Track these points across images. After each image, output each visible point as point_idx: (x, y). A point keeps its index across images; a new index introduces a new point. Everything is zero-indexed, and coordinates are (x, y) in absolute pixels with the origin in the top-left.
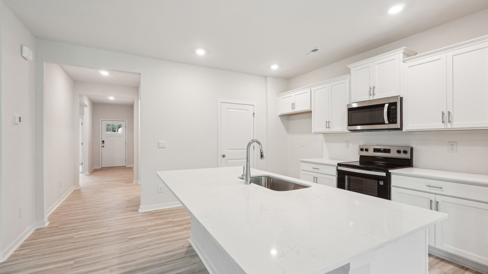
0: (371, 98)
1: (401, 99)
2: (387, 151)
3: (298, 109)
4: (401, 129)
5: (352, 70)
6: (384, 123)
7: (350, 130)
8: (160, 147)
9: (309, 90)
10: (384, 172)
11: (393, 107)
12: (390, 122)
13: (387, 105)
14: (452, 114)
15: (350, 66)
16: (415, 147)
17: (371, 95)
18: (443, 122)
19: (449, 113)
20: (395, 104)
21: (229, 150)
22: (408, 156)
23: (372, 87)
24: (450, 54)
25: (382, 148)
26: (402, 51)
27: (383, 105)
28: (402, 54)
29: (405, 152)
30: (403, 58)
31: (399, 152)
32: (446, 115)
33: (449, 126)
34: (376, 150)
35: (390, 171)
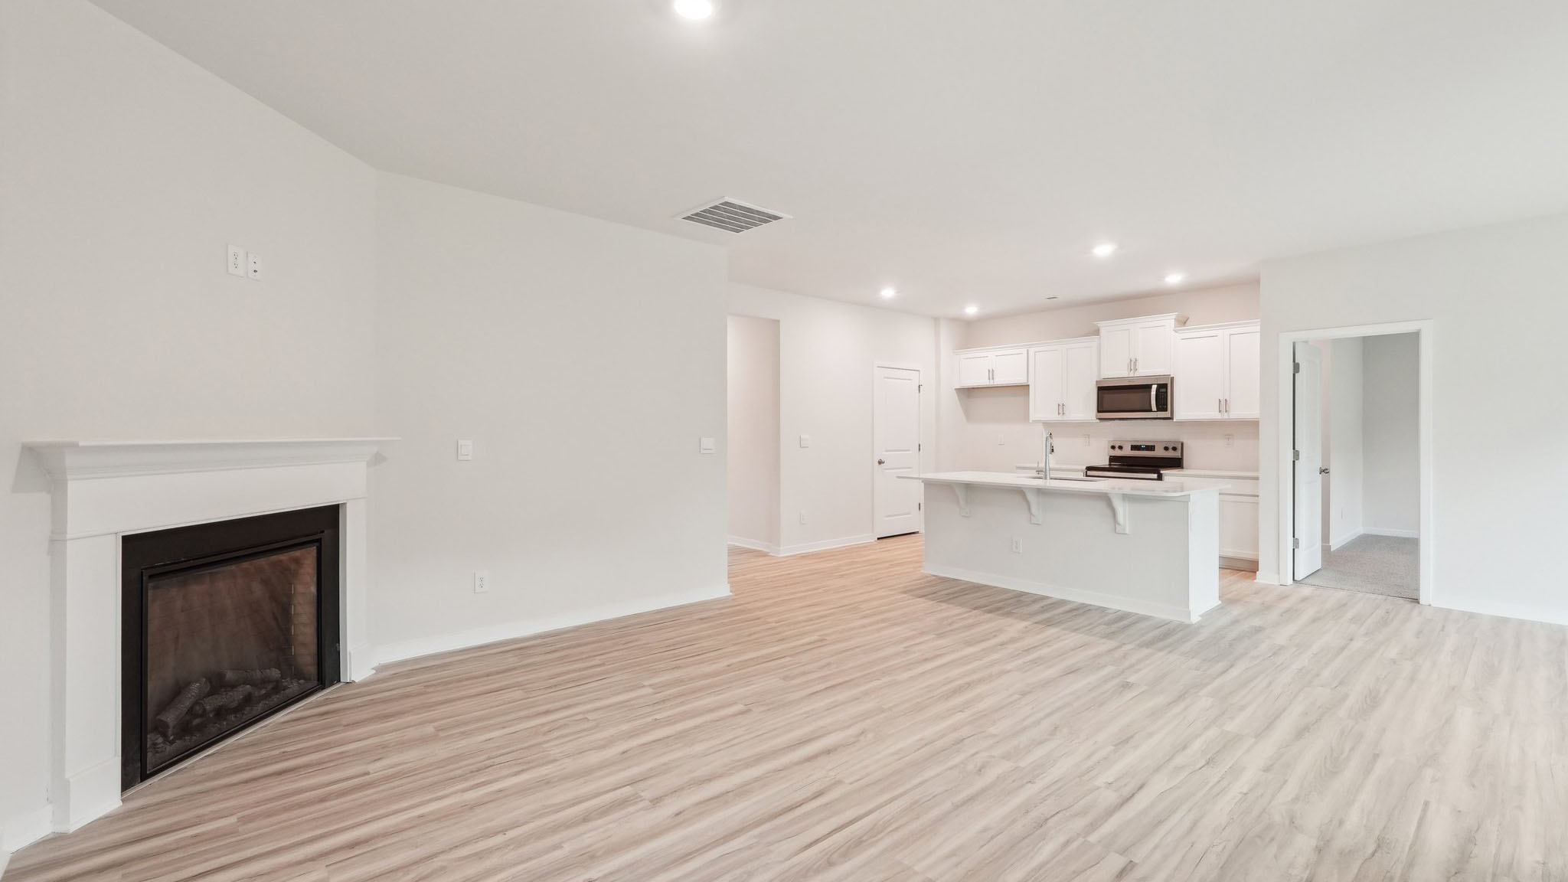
0: (1131, 375)
1: (1172, 379)
2: (1151, 448)
3: (1000, 380)
4: (1171, 418)
5: (1103, 331)
6: (1151, 411)
7: (1099, 419)
8: (802, 446)
9: (1024, 351)
10: (1154, 473)
11: (1163, 390)
12: (1159, 409)
13: (1154, 387)
14: (1228, 402)
15: (1102, 324)
16: (1185, 441)
17: (1131, 370)
18: (1220, 411)
19: (1226, 401)
20: (1165, 386)
21: (887, 451)
22: (1177, 454)
23: (1133, 360)
24: (1228, 332)
25: (1143, 444)
26: (1174, 317)
27: (1149, 387)
28: (1173, 322)
29: (1174, 449)
30: (1175, 327)
31: (1166, 449)
32: (1223, 403)
33: (1226, 416)
34: (1134, 448)
35: (1162, 472)
